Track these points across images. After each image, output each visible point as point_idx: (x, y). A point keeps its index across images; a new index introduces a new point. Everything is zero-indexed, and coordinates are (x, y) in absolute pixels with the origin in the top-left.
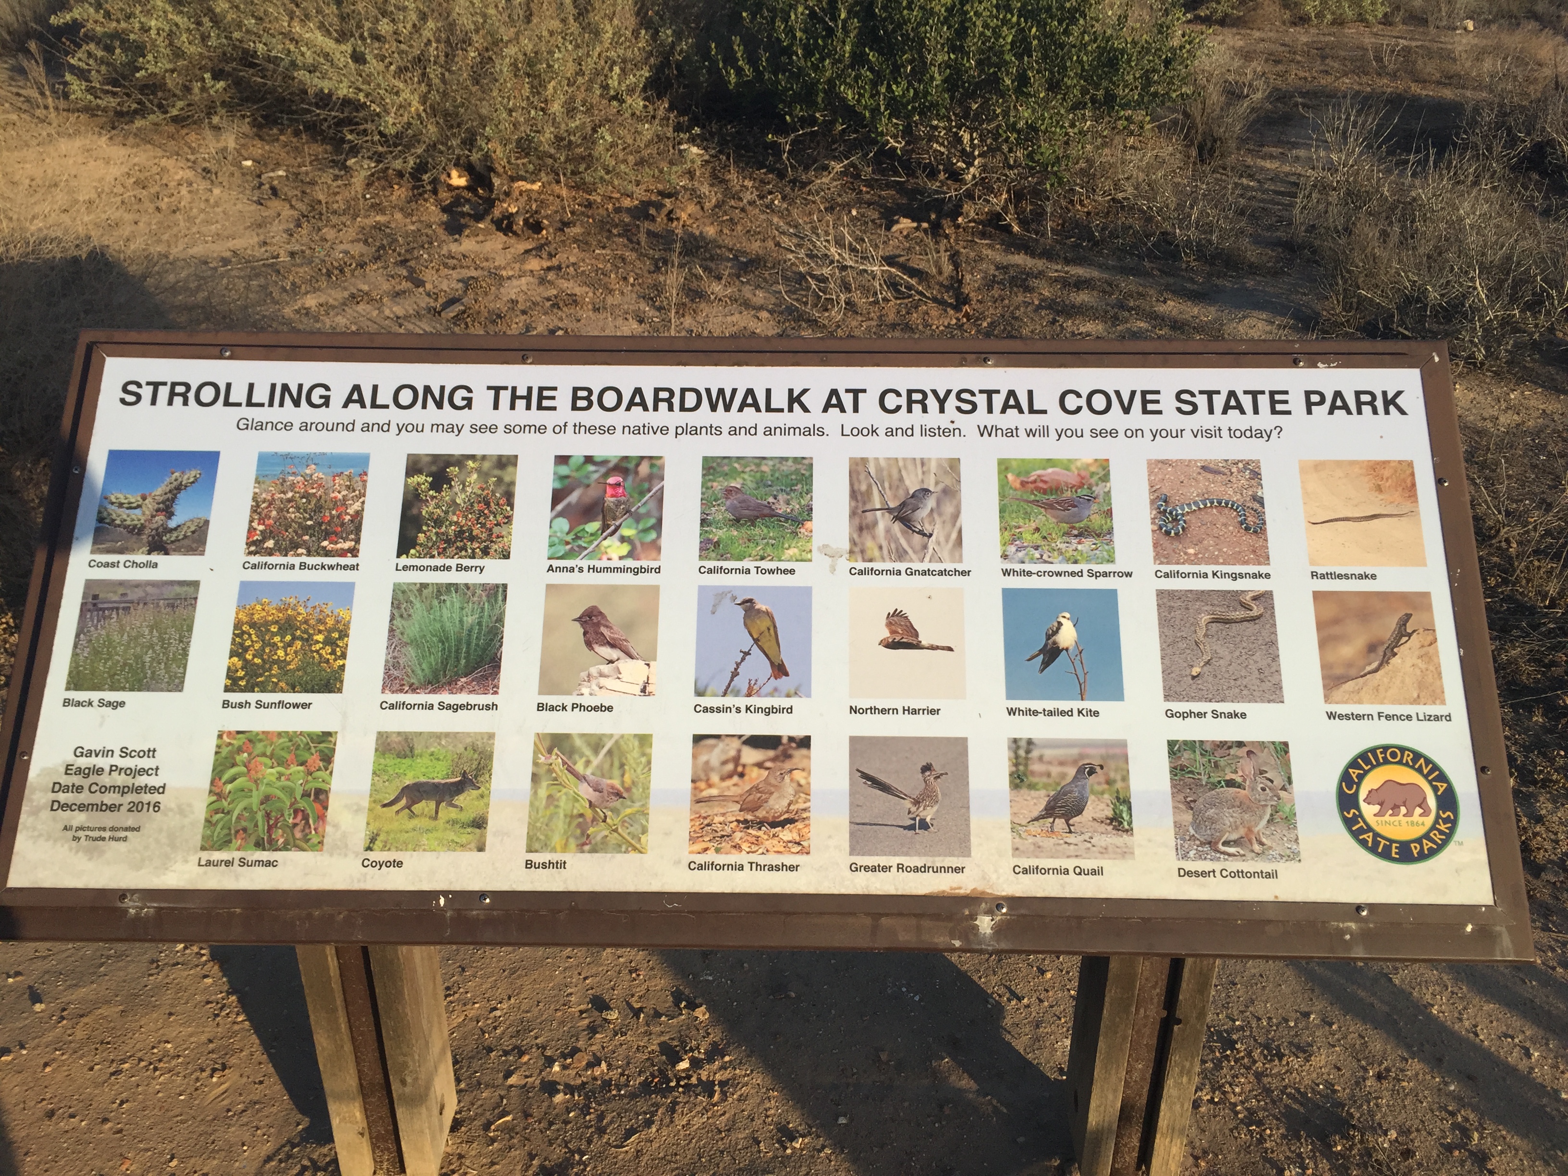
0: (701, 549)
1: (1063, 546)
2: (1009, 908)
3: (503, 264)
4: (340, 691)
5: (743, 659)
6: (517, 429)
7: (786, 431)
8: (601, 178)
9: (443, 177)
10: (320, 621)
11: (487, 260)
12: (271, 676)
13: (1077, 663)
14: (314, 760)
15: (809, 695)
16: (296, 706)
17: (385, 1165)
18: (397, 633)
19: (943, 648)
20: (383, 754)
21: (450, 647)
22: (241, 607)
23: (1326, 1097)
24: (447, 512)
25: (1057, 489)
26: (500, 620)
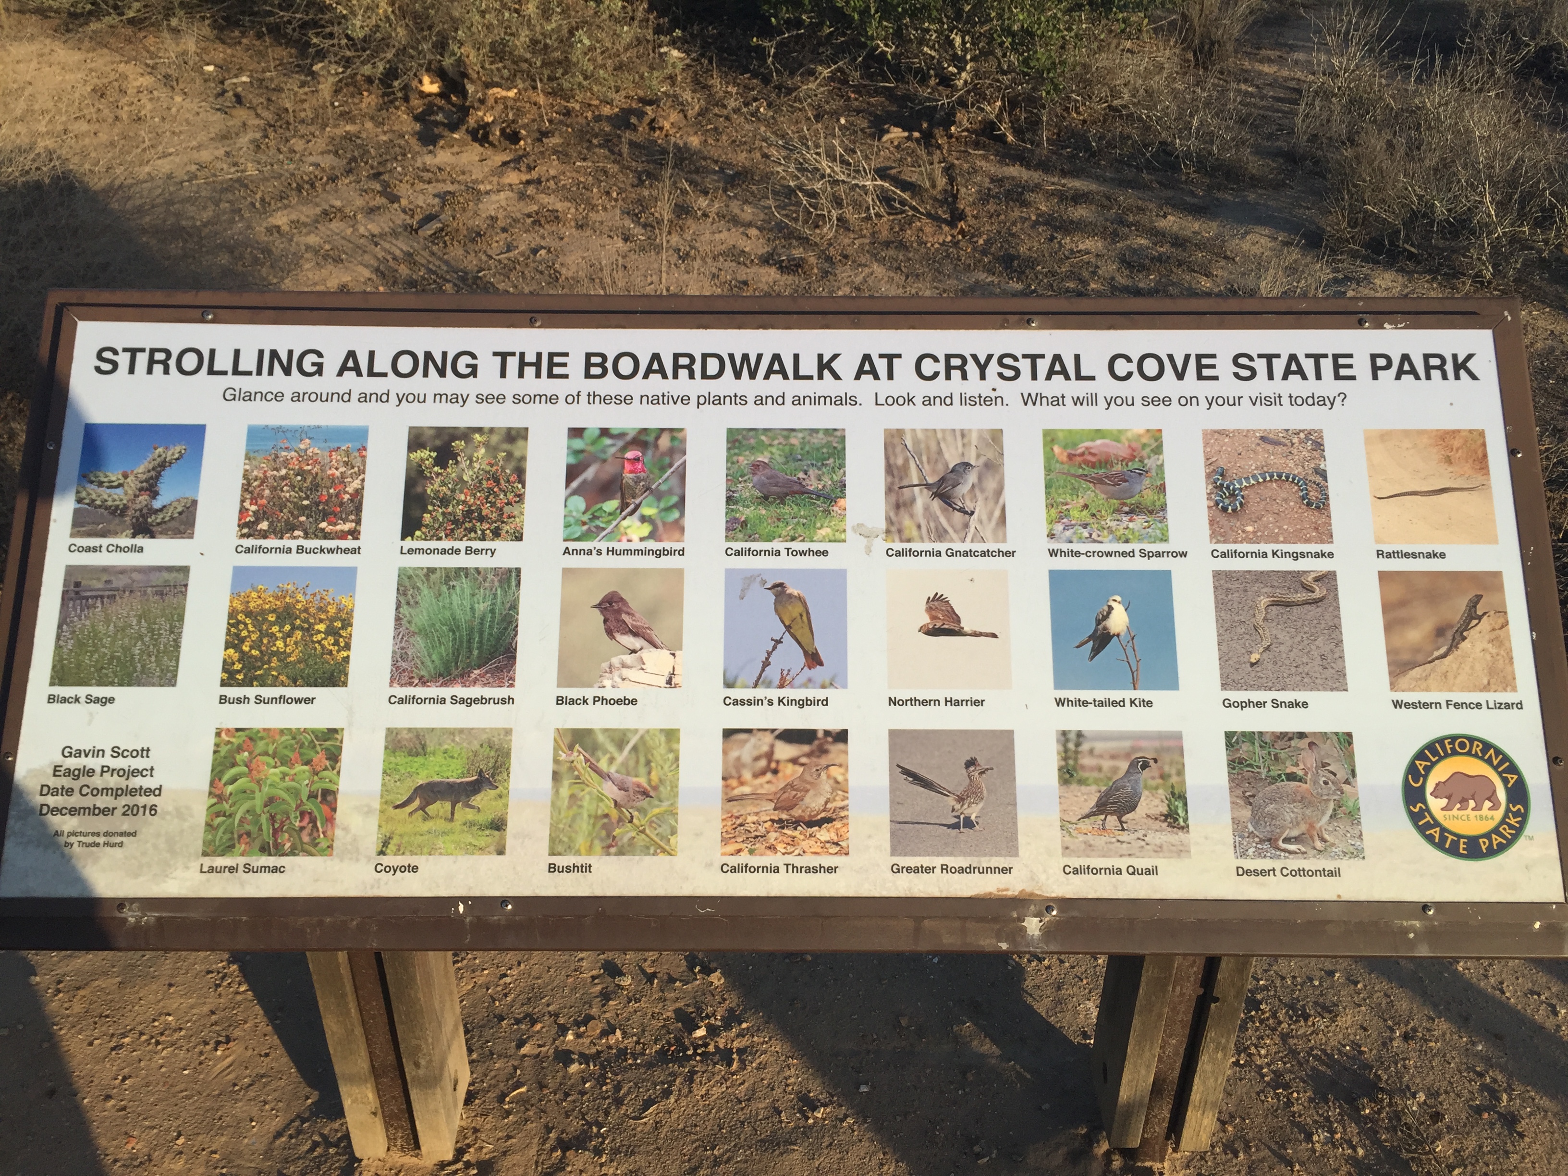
0: (727, 529)
1: (1113, 524)
2: (1059, 911)
3: (480, 177)
4: (345, 684)
5: (774, 648)
6: (527, 399)
7: (816, 400)
8: (580, 84)
9: (415, 83)
10: (321, 609)
11: (463, 173)
12: (270, 669)
13: (1129, 651)
14: (320, 759)
15: (845, 686)
16: (298, 701)
17: (399, 1142)
18: (404, 622)
19: (987, 635)
20: (394, 752)
21: (461, 636)
22: (235, 595)
23: (1354, 1058)
24: (453, 491)
25: (1106, 462)
26: (514, 607)
